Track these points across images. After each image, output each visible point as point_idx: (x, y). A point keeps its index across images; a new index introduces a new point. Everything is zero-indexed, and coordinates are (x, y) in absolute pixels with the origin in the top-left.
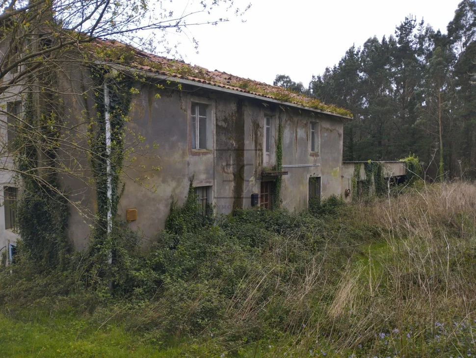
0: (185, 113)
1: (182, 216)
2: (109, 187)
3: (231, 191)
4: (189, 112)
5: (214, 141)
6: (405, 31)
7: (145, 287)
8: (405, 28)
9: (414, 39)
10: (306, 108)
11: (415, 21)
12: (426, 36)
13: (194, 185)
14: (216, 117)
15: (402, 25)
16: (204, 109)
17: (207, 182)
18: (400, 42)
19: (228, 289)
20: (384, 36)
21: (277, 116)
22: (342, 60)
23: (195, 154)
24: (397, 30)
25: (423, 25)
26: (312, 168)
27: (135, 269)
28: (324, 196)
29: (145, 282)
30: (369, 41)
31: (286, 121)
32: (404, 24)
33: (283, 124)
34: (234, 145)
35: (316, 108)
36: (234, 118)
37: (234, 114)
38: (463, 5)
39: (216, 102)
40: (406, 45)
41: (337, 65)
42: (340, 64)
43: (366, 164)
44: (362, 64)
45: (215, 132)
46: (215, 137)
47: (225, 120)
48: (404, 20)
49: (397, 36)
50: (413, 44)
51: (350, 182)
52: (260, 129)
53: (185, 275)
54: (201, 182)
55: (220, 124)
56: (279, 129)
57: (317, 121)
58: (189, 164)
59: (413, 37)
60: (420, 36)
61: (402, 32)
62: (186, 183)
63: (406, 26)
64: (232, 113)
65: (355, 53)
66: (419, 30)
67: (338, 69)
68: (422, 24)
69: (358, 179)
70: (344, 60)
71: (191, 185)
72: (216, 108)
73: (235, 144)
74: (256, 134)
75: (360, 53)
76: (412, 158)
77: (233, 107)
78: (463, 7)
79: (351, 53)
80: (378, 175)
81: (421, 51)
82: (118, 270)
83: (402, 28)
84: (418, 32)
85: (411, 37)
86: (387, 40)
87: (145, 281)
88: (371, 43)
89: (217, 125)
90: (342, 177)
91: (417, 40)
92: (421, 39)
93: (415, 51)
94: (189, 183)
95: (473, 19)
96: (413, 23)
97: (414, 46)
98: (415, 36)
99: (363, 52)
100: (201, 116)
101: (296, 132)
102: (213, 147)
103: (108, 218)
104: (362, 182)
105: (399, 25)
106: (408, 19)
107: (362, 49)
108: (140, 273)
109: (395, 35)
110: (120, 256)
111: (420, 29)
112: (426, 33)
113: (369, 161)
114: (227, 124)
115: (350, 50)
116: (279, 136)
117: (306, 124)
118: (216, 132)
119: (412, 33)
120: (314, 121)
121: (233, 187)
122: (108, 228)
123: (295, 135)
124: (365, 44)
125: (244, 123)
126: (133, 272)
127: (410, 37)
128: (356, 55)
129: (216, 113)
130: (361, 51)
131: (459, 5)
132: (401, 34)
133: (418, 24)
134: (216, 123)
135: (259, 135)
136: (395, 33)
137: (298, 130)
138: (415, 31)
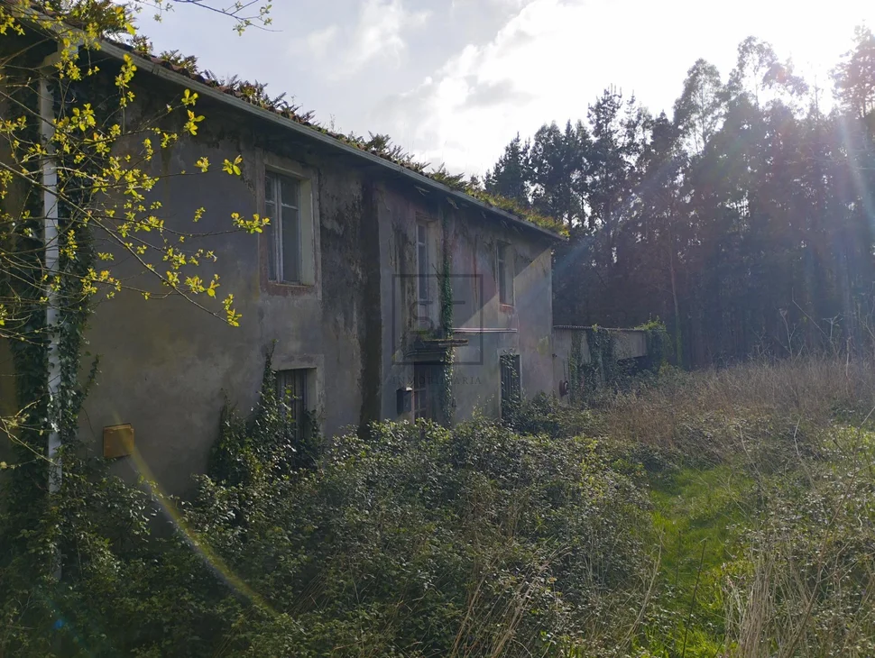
0: (252, 190)
1: (249, 443)
2: (53, 365)
3: (357, 382)
4: (260, 190)
5: (316, 264)
6: (603, 113)
7: (169, 642)
8: (604, 108)
9: (620, 127)
10: (494, 209)
11: (620, 97)
12: (638, 122)
13: (275, 367)
14: (320, 209)
15: (599, 103)
16: (291, 189)
17: (302, 360)
18: (596, 133)
19: (414, 625)
20: (569, 123)
21: (439, 222)
22: (501, 162)
23: (274, 291)
24: (590, 112)
25: (634, 105)
26: (505, 335)
27: (133, 593)
28: (525, 394)
29: (166, 629)
30: (543, 130)
31: (456, 235)
32: (601, 102)
33: (450, 239)
34: (360, 277)
35: (511, 212)
36: (358, 216)
37: (357, 207)
38: (695, 72)
39: (320, 174)
40: (606, 138)
41: (492, 171)
42: (497, 169)
43: (590, 332)
44: (536, 170)
45: (318, 244)
46: (319, 254)
47: (340, 219)
48: (601, 95)
49: (591, 122)
50: (619, 136)
51: (566, 365)
52: (410, 246)
53: (284, 595)
54: (291, 359)
55: (328, 225)
56: (445, 250)
57: (510, 242)
58: (261, 314)
59: (618, 124)
60: (629, 122)
61: (598, 116)
62: (256, 360)
63: (606, 106)
64: (354, 205)
65: (521, 150)
66: (628, 113)
67: (493, 178)
68: (632, 102)
69: (578, 361)
70: (504, 162)
71: (268, 363)
72: (320, 190)
73: (360, 273)
74: (402, 257)
75: (529, 151)
76: (656, 323)
77: (354, 189)
78: (696, 75)
79: (513, 150)
80: (608, 354)
81: (631, 148)
82: (84, 599)
83: (598, 108)
84: (627, 116)
85: (614, 125)
86: (574, 128)
87: (167, 623)
88: (548, 134)
89: (323, 228)
90: (553, 355)
91: (626, 130)
92: (631, 127)
93: (622, 149)
94: (264, 360)
95: (713, 95)
96: (616, 100)
97: (621, 140)
98: (621, 123)
99: (534, 151)
100: (286, 205)
101: (475, 260)
102: (316, 278)
103: (51, 451)
104: (584, 367)
105: (593, 104)
106: (608, 93)
107: (532, 144)
108: (151, 603)
109: (588, 120)
110: (86, 558)
111: (628, 111)
112: (639, 118)
113: (595, 327)
114: (343, 227)
115: (512, 144)
116: (444, 266)
117: (490, 245)
118: (321, 243)
119: (617, 118)
120: (503, 239)
121: (359, 371)
122: (51, 480)
123: (472, 265)
124: (538, 133)
125: (378, 230)
126: (129, 601)
127: (612, 123)
128: (522, 153)
129: (319, 200)
130: (531, 148)
131: (690, 72)
132: (598, 120)
133: (625, 102)
134: (321, 223)
135: (408, 259)
136: (589, 117)
137: (477, 255)
138: (621, 115)
